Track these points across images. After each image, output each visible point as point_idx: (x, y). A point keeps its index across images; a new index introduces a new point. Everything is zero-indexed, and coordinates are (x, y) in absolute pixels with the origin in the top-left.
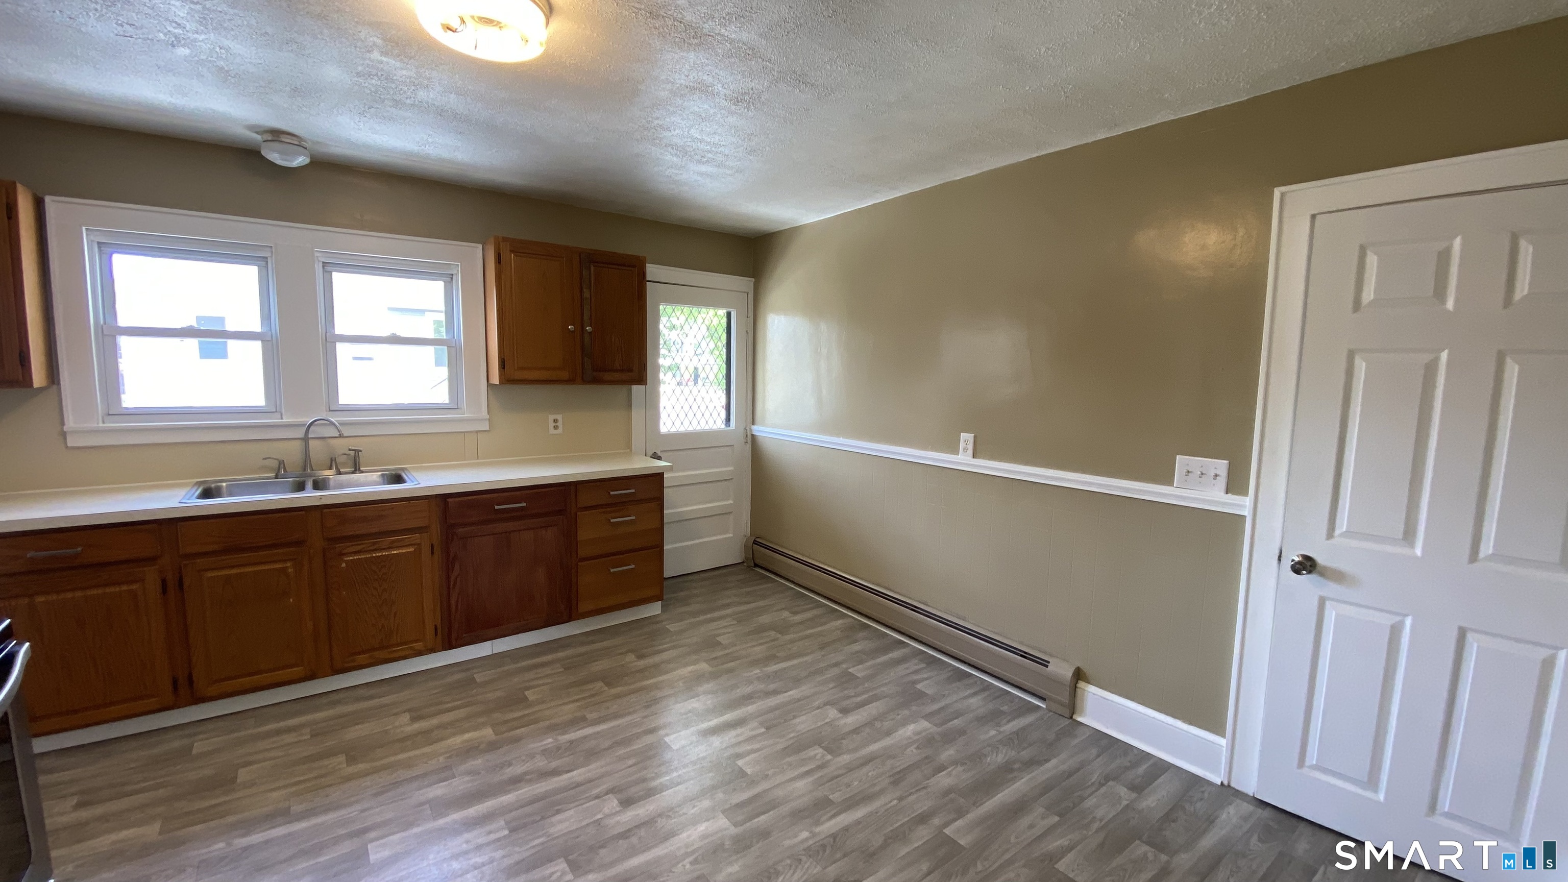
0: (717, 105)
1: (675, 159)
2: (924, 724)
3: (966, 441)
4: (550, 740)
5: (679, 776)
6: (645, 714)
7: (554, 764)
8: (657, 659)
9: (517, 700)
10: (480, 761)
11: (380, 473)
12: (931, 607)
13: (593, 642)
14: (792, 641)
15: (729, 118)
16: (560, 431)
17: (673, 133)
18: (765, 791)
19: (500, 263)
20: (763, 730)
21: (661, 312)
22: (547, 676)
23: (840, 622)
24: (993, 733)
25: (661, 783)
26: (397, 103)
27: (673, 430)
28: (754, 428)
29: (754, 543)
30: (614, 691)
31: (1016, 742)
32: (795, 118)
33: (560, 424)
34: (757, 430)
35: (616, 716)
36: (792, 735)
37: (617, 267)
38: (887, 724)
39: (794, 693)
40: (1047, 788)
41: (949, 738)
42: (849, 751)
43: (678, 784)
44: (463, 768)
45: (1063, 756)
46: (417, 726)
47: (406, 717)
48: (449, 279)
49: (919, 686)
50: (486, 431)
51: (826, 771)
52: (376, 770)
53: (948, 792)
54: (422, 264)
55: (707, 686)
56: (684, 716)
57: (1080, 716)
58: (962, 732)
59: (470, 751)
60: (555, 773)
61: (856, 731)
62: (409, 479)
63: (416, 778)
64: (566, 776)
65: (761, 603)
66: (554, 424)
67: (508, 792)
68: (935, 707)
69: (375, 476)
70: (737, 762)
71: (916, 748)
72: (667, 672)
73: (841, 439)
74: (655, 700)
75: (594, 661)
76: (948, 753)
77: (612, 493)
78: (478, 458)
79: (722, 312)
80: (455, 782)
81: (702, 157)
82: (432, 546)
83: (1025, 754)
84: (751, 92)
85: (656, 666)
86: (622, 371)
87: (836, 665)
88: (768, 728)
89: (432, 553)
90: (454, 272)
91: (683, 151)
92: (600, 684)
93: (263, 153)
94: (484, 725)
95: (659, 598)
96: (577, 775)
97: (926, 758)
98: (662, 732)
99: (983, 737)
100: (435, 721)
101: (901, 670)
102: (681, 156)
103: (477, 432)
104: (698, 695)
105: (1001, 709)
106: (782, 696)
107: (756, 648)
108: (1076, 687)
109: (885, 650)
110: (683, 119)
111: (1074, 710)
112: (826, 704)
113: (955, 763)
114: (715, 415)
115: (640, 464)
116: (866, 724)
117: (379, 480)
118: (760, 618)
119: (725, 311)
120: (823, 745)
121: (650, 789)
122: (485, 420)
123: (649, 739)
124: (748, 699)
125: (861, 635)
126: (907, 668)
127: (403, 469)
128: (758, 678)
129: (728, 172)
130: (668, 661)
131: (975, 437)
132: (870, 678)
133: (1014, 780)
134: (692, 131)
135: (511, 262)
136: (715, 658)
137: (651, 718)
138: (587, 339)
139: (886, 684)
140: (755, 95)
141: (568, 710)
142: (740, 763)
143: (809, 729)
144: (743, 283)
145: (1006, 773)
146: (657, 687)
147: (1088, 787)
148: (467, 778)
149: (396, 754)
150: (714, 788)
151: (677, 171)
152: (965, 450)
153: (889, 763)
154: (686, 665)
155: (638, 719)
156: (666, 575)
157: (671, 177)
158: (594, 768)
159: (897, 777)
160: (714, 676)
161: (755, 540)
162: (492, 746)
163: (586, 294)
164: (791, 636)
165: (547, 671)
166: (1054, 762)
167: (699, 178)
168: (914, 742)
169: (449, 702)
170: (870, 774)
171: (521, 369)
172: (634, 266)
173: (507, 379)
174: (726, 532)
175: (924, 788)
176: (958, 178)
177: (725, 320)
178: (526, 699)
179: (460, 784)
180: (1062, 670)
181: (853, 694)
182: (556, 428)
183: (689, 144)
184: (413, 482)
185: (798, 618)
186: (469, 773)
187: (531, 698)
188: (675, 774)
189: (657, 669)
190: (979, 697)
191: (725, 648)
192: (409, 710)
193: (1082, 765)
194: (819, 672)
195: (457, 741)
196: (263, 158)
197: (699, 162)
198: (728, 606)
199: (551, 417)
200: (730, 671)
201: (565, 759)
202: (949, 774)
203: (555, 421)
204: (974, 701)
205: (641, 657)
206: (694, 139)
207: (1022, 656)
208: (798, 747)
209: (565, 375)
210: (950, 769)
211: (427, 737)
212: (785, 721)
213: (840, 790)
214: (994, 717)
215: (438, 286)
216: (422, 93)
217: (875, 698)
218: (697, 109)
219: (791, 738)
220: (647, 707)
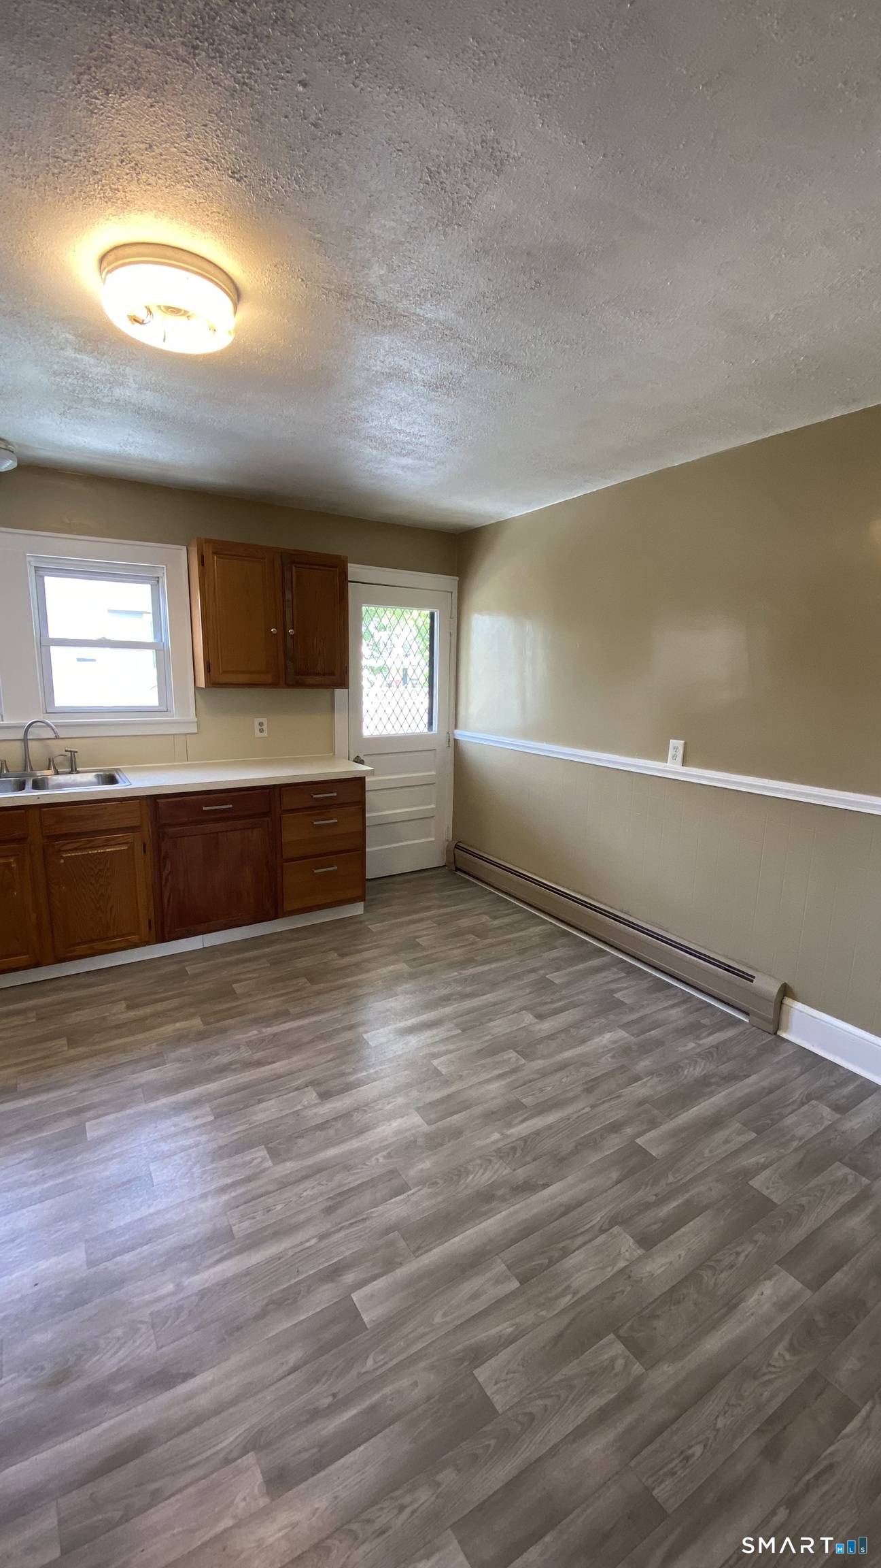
0: (416, 393)
1: (375, 452)
2: (621, 1034)
3: (675, 748)
4: (255, 1032)
5: (376, 1072)
6: (345, 1011)
7: (259, 1055)
8: (357, 958)
9: (225, 992)
10: (188, 1050)
11: (94, 774)
12: (633, 917)
13: (298, 939)
14: (491, 945)
15: (428, 405)
16: (265, 734)
17: (371, 424)
18: (459, 1091)
19: (203, 565)
20: (459, 1031)
21: (364, 614)
22: (254, 971)
23: (541, 927)
24: (692, 1045)
25: (358, 1079)
26: (95, 402)
27: (376, 733)
28: (456, 732)
29: (455, 847)
30: (316, 987)
31: (715, 1056)
32: (498, 403)
33: (265, 727)
34: (459, 734)
35: (317, 1012)
36: (488, 1038)
37: (318, 567)
38: (583, 1032)
39: (489, 997)
40: (745, 1103)
41: (645, 1049)
42: (544, 1057)
43: (374, 1080)
44: (173, 1055)
45: (764, 1072)
46: (132, 1014)
47: (123, 1005)
48: (155, 582)
49: (617, 995)
50: (196, 733)
51: (520, 1074)
52: (95, 1054)
53: (641, 1103)
54: (128, 567)
55: (408, 986)
56: (383, 1015)
57: (785, 1032)
58: (659, 1043)
59: (180, 1039)
60: (259, 1063)
61: (552, 1037)
62: (123, 780)
63: (130, 1063)
64: (268, 1067)
65: (460, 907)
66: (259, 727)
67: (215, 1080)
68: (633, 1017)
69: (91, 777)
70: (432, 1061)
71: (611, 1057)
72: (368, 971)
73: (545, 744)
74: (356, 997)
75: (299, 958)
76: (644, 1064)
77: (315, 796)
78: (188, 760)
79: (426, 612)
80: (167, 1067)
81: (402, 449)
82: (144, 846)
83: (725, 1069)
84: (451, 376)
85: (357, 965)
86: (324, 674)
87: (533, 971)
88: (464, 1030)
89: (145, 851)
90: (161, 575)
91: (382, 444)
92: (302, 980)
94: (193, 1015)
95: (361, 898)
96: (280, 1066)
97: (622, 1067)
98: (361, 1029)
99: (681, 1049)
100: (148, 1010)
101: (600, 978)
102: (380, 448)
103: (186, 734)
104: (397, 995)
105: (701, 1021)
106: (478, 999)
107: (455, 951)
108: (782, 1003)
109: (584, 958)
110: (381, 409)
111: (778, 1026)
112: (521, 1010)
113: (651, 1074)
114: (418, 718)
115: (344, 768)
116: (562, 1031)
117: (95, 780)
118: (459, 921)
119: (427, 612)
120: (518, 1049)
121: (347, 1084)
122: (193, 722)
123: (347, 1036)
124: (445, 1000)
125: (564, 940)
126: (605, 977)
127: (117, 770)
128: (456, 981)
129: (429, 464)
130: (368, 961)
131: (685, 744)
132: (567, 985)
133: (712, 1094)
134: (392, 421)
135: (214, 563)
136: (414, 959)
137: (350, 1014)
138: (289, 643)
139: (584, 992)
140: (454, 380)
141: (272, 1004)
142: (435, 1062)
143: (505, 1032)
144: (448, 582)
145: (703, 1086)
146: (357, 985)
147: (789, 1105)
148: (178, 1065)
149: (112, 1040)
150: (409, 1086)
151: (376, 465)
152: (674, 757)
153: (583, 1070)
154: (386, 965)
155: (339, 1015)
156: (368, 876)
157: (371, 471)
158: (296, 1061)
159: (590, 1085)
160: (413, 976)
161: (456, 845)
162: (201, 1036)
163: (288, 596)
164: (489, 941)
165: (254, 965)
166: (753, 1078)
167: (400, 472)
168: (610, 1051)
169: (161, 993)
170: (563, 1080)
171: (224, 672)
172: (336, 567)
173: (213, 682)
174: (428, 836)
175: (618, 1097)
176: (676, 465)
177: (428, 621)
178: (233, 992)
179: (170, 1070)
180: (768, 985)
181: (550, 1000)
182: (261, 731)
183: (388, 435)
184: (125, 783)
185: (497, 922)
186: (178, 1060)
187: (238, 991)
188: (372, 1071)
189: (357, 967)
190: (679, 1009)
191: (425, 949)
192: (125, 999)
193: (783, 1083)
194: (518, 977)
195: (169, 1029)
197: (400, 454)
198: (428, 908)
199: (257, 721)
200: (430, 972)
201: (268, 1051)
202: (644, 1085)
203: (261, 724)
204: (675, 1013)
205: (343, 955)
206: (394, 431)
207: (726, 970)
208: (492, 1050)
209: (269, 678)
210: (645, 1080)
211: (141, 1024)
212: (482, 1024)
213: (533, 1095)
214: (694, 1029)
215: (145, 590)
216: (118, 390)
217: (574, 1005)
218: (395, 397)
219: (486, 1041)
220: (348, 1004)
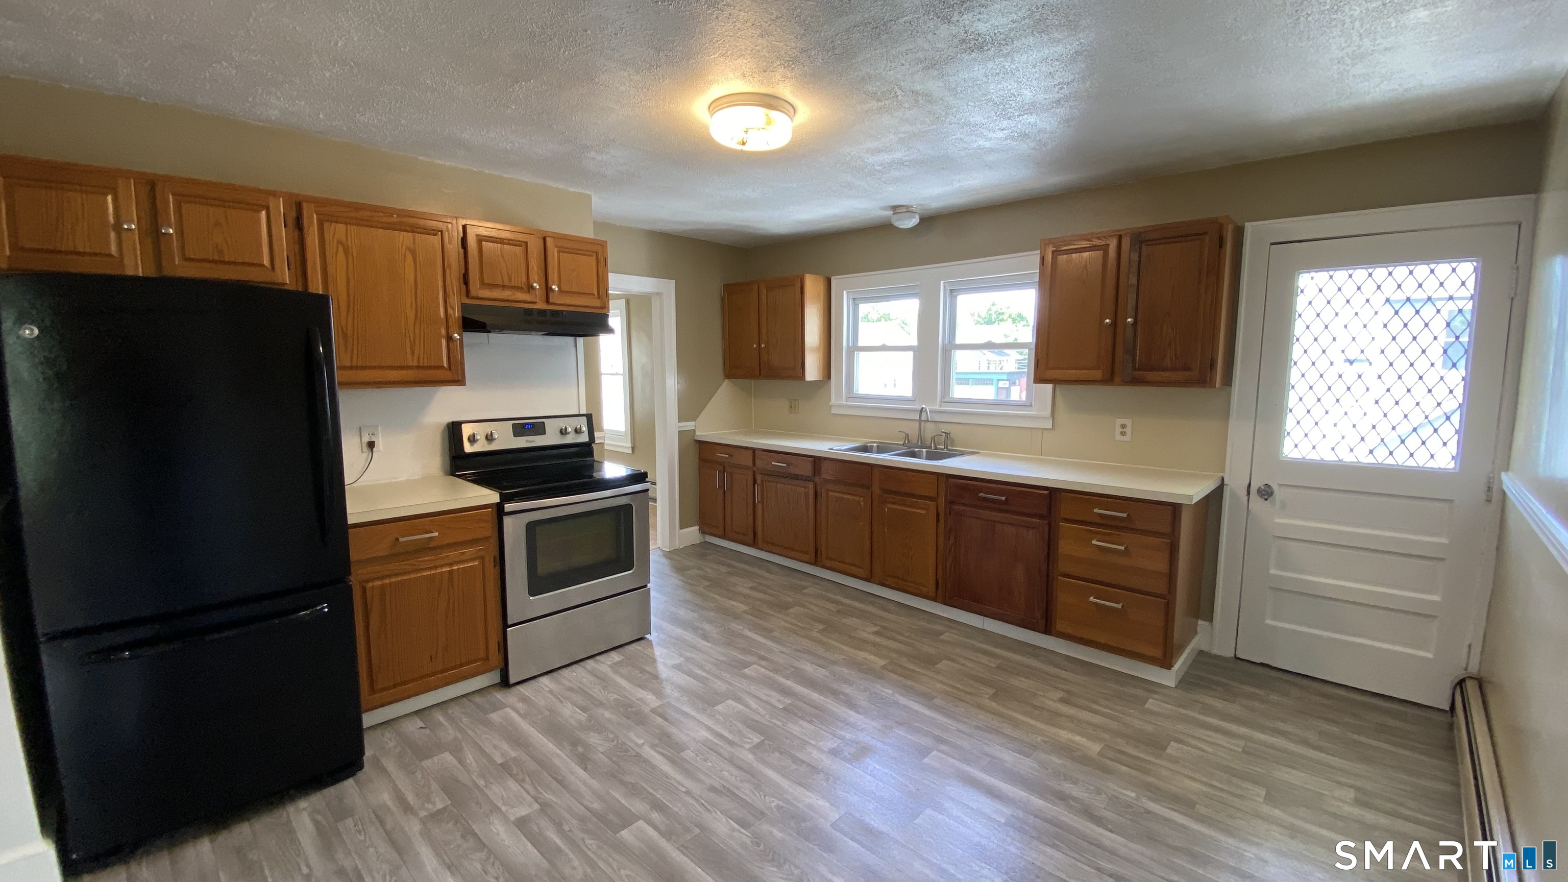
4: (1133, 794)
7: (1107, 814)
9: (1157, 743)
10: (1061, 762)
16: (1127, 438)
21: (1301, 284)
28: (1504, 476)
29: (1459, 682)
33: (1128, 430)
34: (1507, 482)
50: (1050, 429)
59: (1065, 749)
60: (1100, 821)
63: (1009, 737)
64: (1102, 830)
66: (1121, 430)
67: (1046, 798)
75: (1026, 677)
77: (1097, 511)
78: (1041, 455)
80: (1028, 761)
82: (938, 515)
86: (1174, 369)
89: (938, 520)
93: (897, 224)
94: (1101, 740)
103: (1043, 429)
122: (1047, 417)
135: (1052, 261)
138: (1129, 333)
161: (1463, 680)
162: (1083, 760)
163: (1132, 280)
171: (1051, 369)
172: (1205, 233)
173: (1040, 379)
182: (1123, 434)
195: (1067, 736)
196: (896, 228)
199: (1120, 421)
201: (1123, 818)
203: (1123, 426)
209: (1098, 374)
